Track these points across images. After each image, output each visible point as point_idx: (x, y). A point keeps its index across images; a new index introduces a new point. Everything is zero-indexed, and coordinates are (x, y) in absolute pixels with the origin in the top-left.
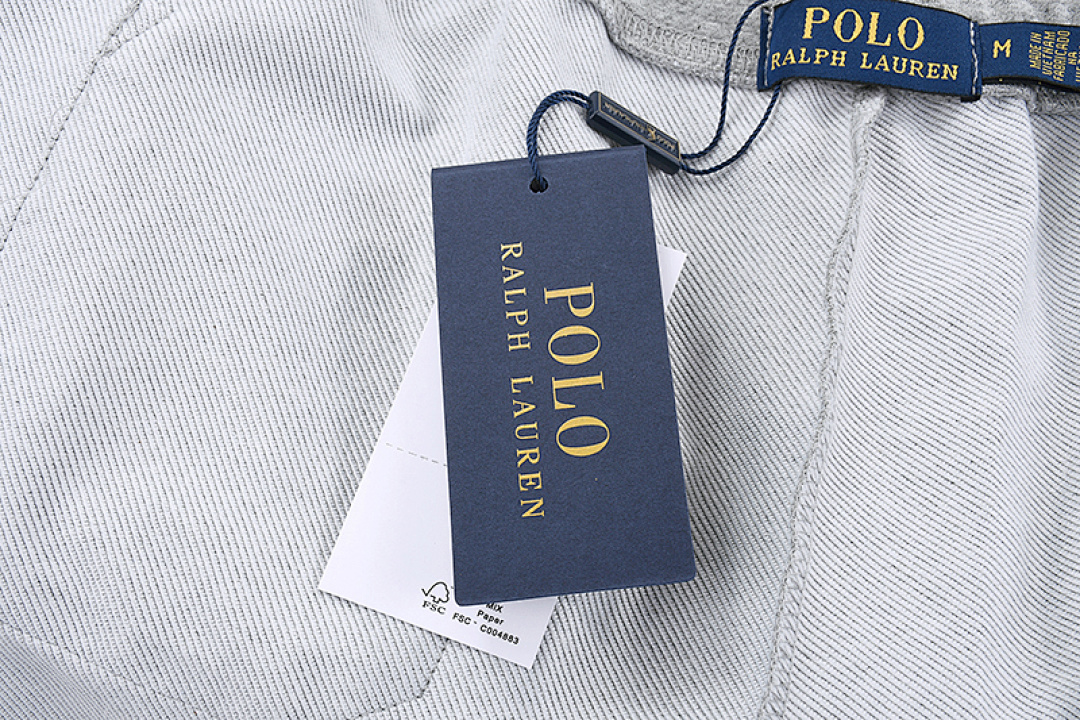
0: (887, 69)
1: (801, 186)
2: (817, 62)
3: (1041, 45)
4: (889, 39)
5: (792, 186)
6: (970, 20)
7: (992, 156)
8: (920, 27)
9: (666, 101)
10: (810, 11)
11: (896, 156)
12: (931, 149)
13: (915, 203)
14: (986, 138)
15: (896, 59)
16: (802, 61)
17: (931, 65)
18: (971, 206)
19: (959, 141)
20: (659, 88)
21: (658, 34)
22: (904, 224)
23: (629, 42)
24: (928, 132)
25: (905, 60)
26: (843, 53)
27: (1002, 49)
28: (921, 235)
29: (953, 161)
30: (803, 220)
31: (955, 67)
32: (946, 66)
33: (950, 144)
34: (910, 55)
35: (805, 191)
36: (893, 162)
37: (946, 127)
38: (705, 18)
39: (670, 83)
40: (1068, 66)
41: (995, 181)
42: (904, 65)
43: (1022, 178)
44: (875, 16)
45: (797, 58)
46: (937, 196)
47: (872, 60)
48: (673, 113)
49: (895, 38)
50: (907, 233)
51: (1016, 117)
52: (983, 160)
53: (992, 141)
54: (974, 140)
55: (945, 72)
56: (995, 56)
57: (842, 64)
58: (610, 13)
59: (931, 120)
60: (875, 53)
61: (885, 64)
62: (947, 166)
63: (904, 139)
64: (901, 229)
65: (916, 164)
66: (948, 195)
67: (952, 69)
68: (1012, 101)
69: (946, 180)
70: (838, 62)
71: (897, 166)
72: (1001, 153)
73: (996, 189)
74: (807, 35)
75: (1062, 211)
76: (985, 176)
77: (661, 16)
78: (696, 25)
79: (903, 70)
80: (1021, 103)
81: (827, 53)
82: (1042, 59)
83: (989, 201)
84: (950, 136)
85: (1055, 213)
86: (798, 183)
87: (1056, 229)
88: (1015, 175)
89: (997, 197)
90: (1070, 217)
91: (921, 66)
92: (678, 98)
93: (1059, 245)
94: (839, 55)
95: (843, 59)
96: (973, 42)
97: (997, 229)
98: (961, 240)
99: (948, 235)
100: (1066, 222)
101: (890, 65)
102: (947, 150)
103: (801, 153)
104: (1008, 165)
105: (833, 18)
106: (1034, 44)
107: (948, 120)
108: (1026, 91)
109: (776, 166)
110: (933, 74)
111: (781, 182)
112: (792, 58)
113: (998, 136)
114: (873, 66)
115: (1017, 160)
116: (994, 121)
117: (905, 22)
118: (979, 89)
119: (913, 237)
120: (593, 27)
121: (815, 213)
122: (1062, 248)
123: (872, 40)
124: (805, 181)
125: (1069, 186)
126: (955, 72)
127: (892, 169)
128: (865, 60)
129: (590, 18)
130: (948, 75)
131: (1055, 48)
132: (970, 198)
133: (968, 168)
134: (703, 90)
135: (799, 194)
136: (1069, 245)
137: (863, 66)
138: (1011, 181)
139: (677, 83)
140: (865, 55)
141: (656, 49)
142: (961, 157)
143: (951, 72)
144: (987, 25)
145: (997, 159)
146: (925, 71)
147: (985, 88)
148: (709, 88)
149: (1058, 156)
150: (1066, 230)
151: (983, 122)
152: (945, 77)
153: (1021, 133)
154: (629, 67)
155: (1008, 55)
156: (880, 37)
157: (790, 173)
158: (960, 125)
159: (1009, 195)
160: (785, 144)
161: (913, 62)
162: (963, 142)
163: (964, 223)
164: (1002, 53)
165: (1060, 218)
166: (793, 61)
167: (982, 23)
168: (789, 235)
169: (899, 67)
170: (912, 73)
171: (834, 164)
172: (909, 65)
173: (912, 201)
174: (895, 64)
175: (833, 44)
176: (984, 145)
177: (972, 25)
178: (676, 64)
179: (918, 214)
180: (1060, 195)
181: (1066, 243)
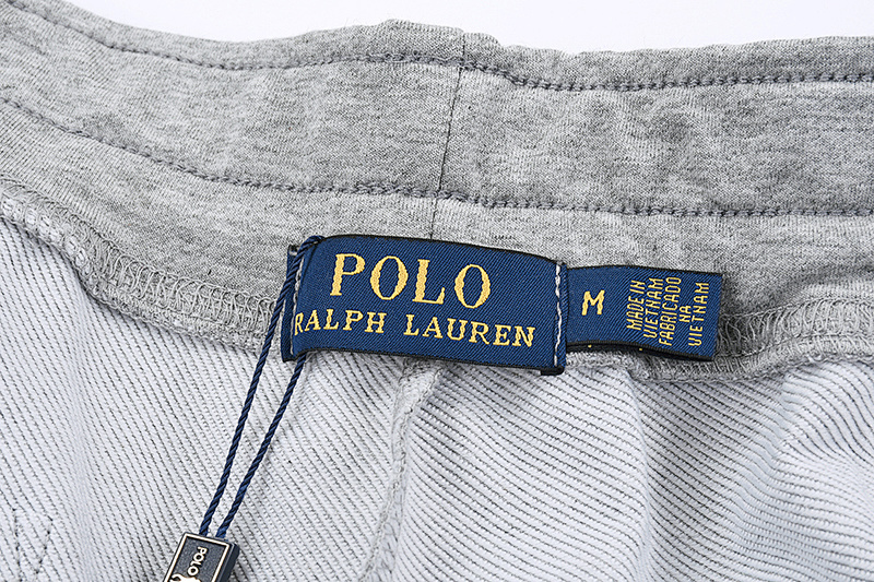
0: (439, 335)
1: (329, 494)
2: (347, 328)
3: (645, 296)
4: (442, 294)
5: (318, 494)
6: (554, 263)
7: (584, 447)
8: (485, 276)
9: (166, 372)
10: (341, 258)
11: (459, 449)
12: (508, 437)
13: (485, 513)
14: (576, 423)
15: (452, 321)
16: (328, 327)
17: (499, 327)
18: (558, 516)
19: (541, 426)
20: (157, 355)
21: (155, 282)
22: (468, 543)
23: (112, 295)
24: (504, 413)
25: (464, 322)
26: (382, 315)
27: (593, 303)
28: (491, 557)
29: (536, 453)
30: (329, 542)
31: (531, 330)
32: (519, 329)
33: (531, 430)
34: (471, 316)
35: (334, 501)
36: (454, 457)
37: (526, 407)
38: (218, 260)
39: (170, 347)
40: (679, 325)
41: (590, 481)
42: (462, 329)
43: (623, 477)
44: (424, 264)
45: (322, 323)
46: (515, 501)
47: (420, 323)
48: (174, 388)
49: (451, 294)
50: (472, 556)
51: (615, 393)
52: (573, 452)
53: (583, 426)
54: (560, 425)
55: (518, 337)
56: (584, 313)
57: (380, 330)
58: (82, 259)
59: (508, 396)
60: (423, 314)
61: (437, 329)
62: (529, 460)
63: (471, 425)
64: (465, 550)
65: (487, 459)
66: (530, 500)
67: (527, 333)
68: (608, 371)
69: (528, 479)
70: (375, 327)
71: (460, 462)
72: (594, 442)
73: (591, 492)
74: (336, 291)
75: (692, 513)
76: (576, 474)
77: (160, 257)
78: (205, 269)
79: (462, 336)
80: (622, 375)
81: (360, 316)
82: (644, 316)
83: (581, 508)
84: (531, 420)
85: (682, 517)
86: (326, 491)
87: (685, 540)
88: (615, 473)
89: (593, 503)
90: (704, 521)
91: (486, 329)
92: (181, 367)
93: (688, 561)
94: (376, 318)
95: (381, 323)
96: (557, 293)
97: (589, 549)
98: (542, 565)
99: (526, 558)
100: (698, 528)
101: (444, 330)
102: (528, 438)
103: (329, 450)
104: (605, 458)
105: (369, 268)
106: (634, 296)
107: (528, 398)
108: (627, 359)
109: (298, 467)
110: (502, 340)
111: (304, 489)
112: (316, 321)
113: (591, 420)
114: (421, 333)
115: (616, 453)
116: (587, 399)
117: (465, 270)
118: (562, 360)
119: (480, 561)
120: (58, 279)
121: (345, 533)
122: (692, 565)
123: (419, 297)
124: (335, 487)
125: (702, 478)
126: (531, 337)
127: (453, 467)
128: (410, 324)
129: (52, 266)
130: (522, 340)
131: (663, 301)
132: (558, 505)
133: (556, 463)
134: (214, 357)
135: (326, 505)
136: (702, 560)
137: (408, 332)
138: (609, 480)
139: (181, 348)
140: (410, 317)
141: (151, 302)
142: (546, 448)
143: (525, 336)
144: (578, 268)
145: (590, 450)
146: (491, 335)
147: (571, 358)
148: (222, 355)
149: (685, 437)
150: (699, 539)
151: (572, 401)
152: (517, 343)
153: (621, 415)
154: (114, 326)
155: (599, 312)
156: (431, 292)
157: (315, 476)
158: (542, 406)
159: (606, 500)
160: (310, 437)
161: (475, 324)
162: (547, 429)
163: (548, 540)
164: (593, 309)
165: (690, 522)
166: (317, 327)
167: (572, 266)
168: (313, 564)
169: (456, 332)
170: (473, 339)
171: (372, 463)
172: (469, 328)
173: (481, 510)
174: (450, 328)
175: (368, 302)
176: (574, 432)
177: (558, 269)
178: (176, 323)
179: (490, 527)
180: (690, 491)
181: (699, 558)
